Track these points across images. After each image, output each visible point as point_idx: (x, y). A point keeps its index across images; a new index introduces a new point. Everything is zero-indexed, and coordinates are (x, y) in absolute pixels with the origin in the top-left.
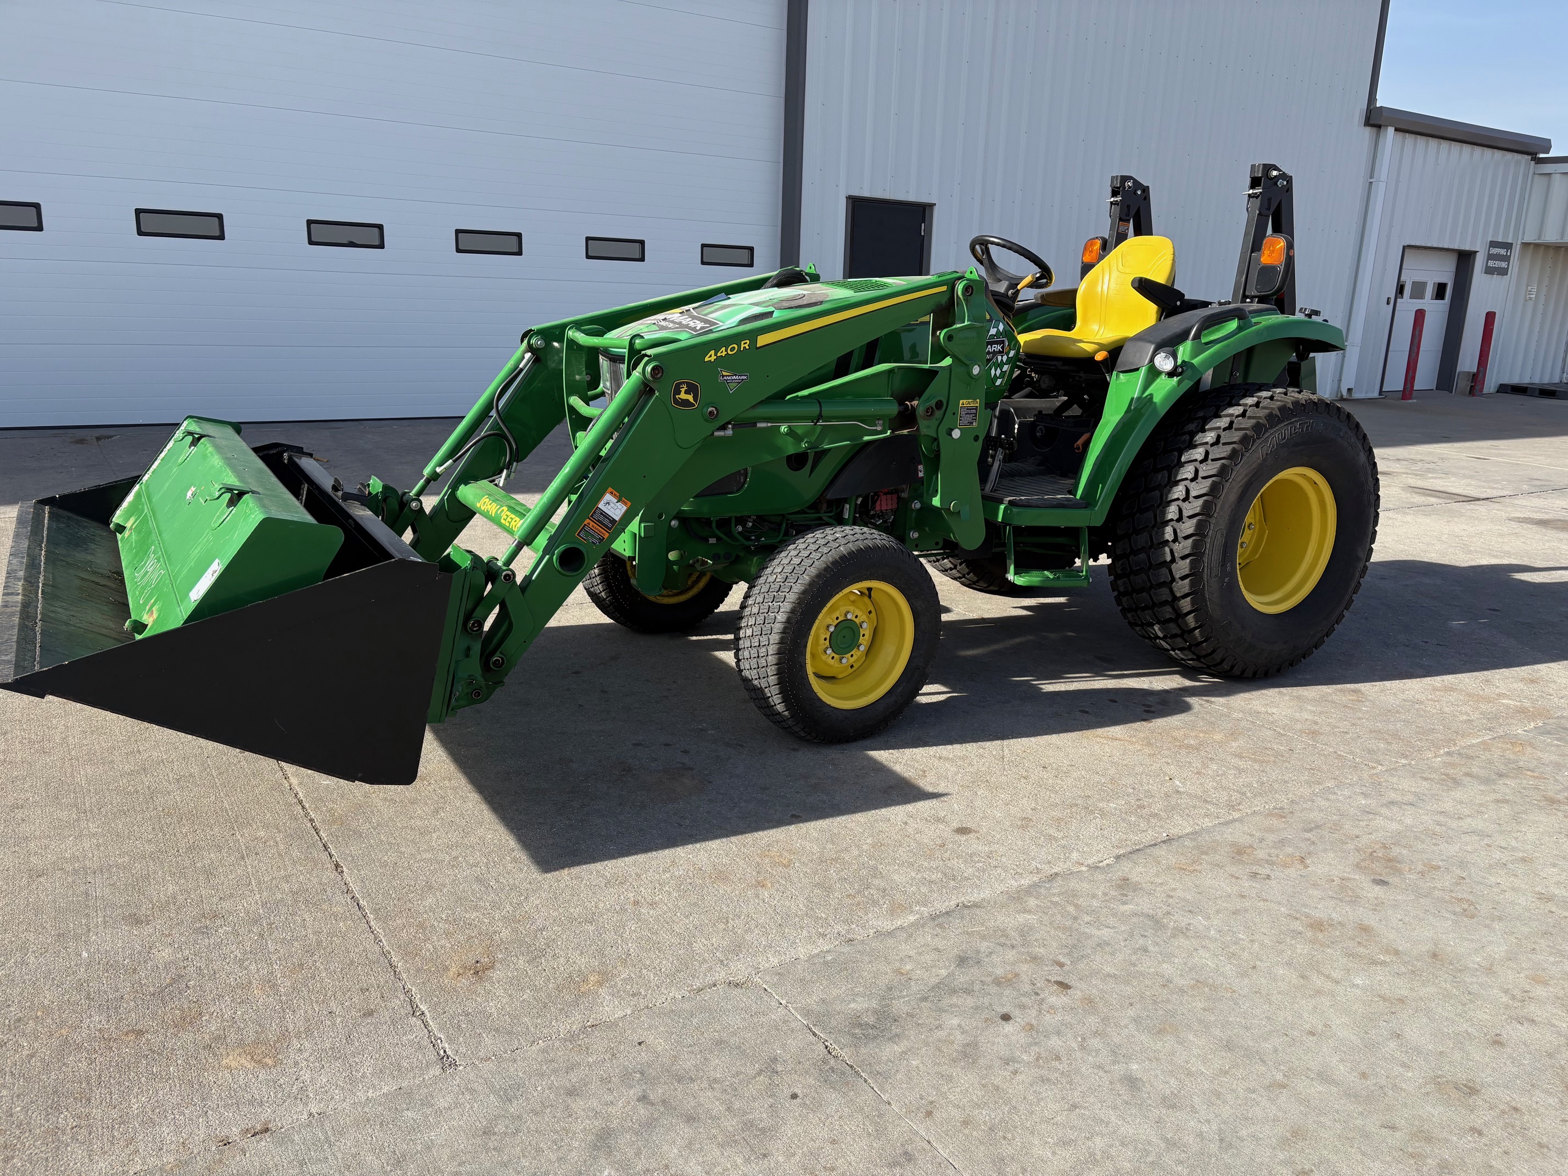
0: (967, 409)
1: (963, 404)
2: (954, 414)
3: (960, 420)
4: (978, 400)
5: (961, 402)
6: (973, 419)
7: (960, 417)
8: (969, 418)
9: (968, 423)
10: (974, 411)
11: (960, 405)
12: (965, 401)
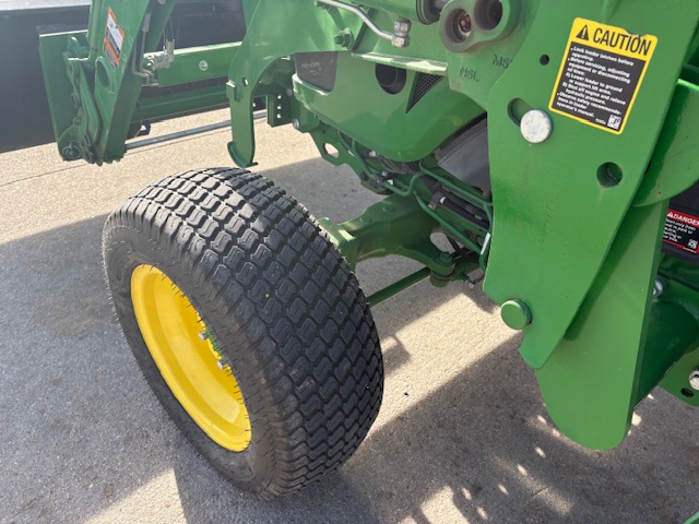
0: (597, 60)
1: (583, 35)
2: (545, 60)
3: (561, 89)
4: (652, 40)
5: (578, 24)
6: (609, 104)
7: (564, 79)
8: (597, 95)
9: (590, 109)
10: (625, 77)
11: (573, 38)
12: (593, 26)
